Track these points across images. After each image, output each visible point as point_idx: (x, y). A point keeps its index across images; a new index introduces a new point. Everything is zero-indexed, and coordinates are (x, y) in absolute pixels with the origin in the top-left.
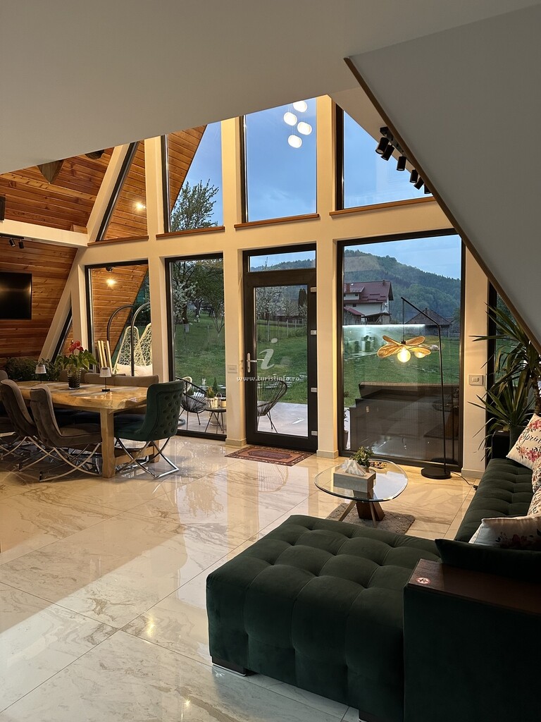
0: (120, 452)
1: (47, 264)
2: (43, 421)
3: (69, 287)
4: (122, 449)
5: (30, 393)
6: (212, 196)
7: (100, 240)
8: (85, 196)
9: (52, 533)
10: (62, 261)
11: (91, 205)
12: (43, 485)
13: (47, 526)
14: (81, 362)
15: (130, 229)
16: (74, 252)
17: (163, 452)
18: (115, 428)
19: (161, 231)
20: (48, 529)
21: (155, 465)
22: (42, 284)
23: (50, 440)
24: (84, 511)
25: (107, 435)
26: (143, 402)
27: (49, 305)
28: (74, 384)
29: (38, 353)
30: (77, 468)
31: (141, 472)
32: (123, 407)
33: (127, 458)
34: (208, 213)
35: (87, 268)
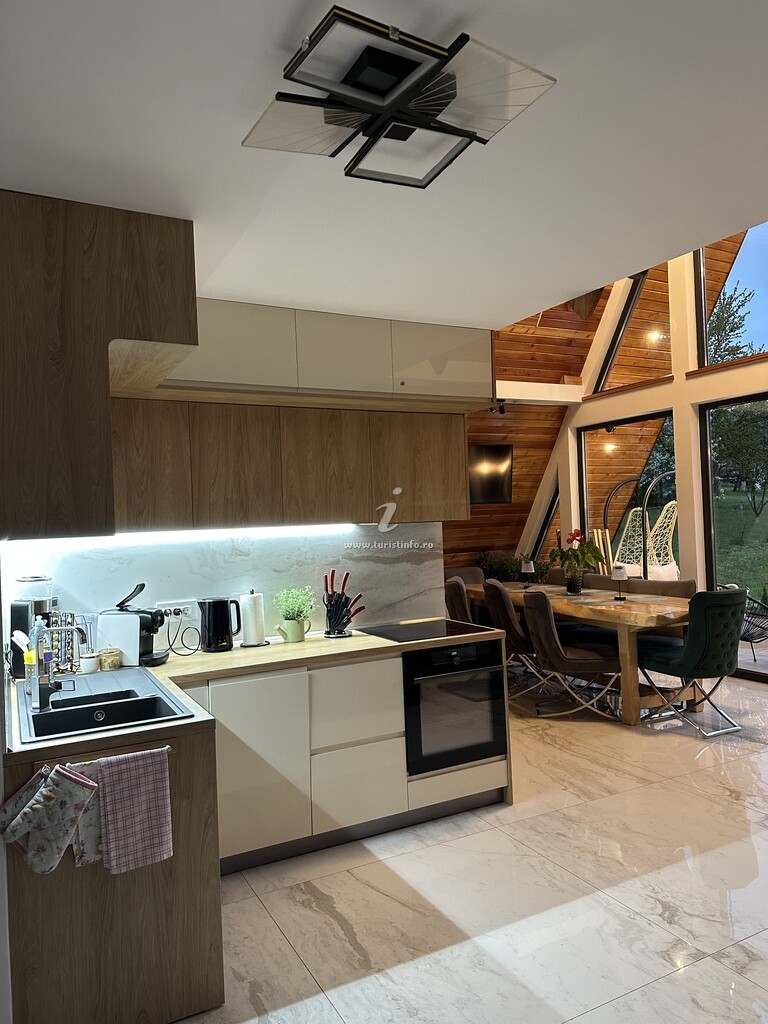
0: (648, 690)
1: (530, 430)
2: (542, 636)
3: (555, 458)
4: (651, 687)
5: (524, 596)
6: (743, 305)
7: (598, 392)
8: (581, 335)
9: (572, 790)
10: (548, 424)
11: (587, 345)
12: (543, 723)
13: (563, 780)
14: (583, 558)
15: (640, 371)
16: (563, 412)
17: (711, 698)
18: (639, 653)
19: (693, 366)
20: (566, 784)
21: (698, 717)
22: (523, 457)
23: (551, 663)
24: (609, 767)
25: (629, 663)
26: (683, 619)
27: (528, 484)
28: (573, 587)
29: (514, 547)
30: (587, 705)
31: (678, 723)
32: (652, 624)
33: (656, 701)
34: (737, 331)
35: (579, 432)
